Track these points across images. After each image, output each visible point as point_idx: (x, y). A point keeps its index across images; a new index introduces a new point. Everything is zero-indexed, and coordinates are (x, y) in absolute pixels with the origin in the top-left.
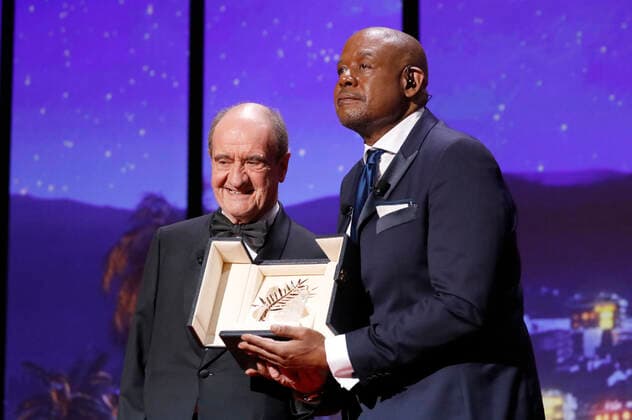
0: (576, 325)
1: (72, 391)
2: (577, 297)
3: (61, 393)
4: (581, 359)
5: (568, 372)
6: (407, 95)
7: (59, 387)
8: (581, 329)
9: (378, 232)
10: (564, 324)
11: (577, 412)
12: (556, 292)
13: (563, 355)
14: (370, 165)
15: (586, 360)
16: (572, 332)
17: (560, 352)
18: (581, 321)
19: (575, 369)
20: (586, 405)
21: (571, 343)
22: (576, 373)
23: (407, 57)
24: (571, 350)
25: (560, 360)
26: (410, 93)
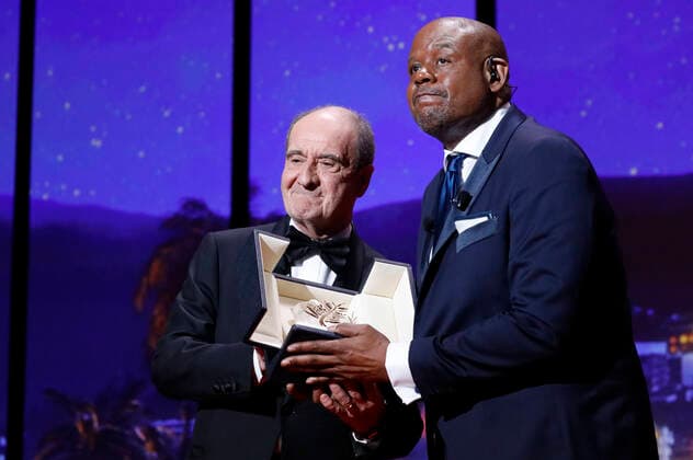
0: (673, 349)
1: (100, 421)
2: (675, 317)
3: (88, 424)
4: (679, 387)
5: (664, 402)
6: (492, 90)
7: (86, 417)
8: (679, 354)
9: (458, 251)
10: (659, 348)
11: (673, 447)
12: (650, 312)
13: (657, 383)
14: (451, 173)
15: (685, 389)
16: (669, 357)
17: (654, 380)
18: (678, 345)
19: (672, 398)
20: (684, 440)
21: (667, 369)
22: (673, 403)
23: (487, 47)
24: (667, 377)
25: (655, 389)
26: (496, 87)
